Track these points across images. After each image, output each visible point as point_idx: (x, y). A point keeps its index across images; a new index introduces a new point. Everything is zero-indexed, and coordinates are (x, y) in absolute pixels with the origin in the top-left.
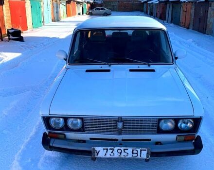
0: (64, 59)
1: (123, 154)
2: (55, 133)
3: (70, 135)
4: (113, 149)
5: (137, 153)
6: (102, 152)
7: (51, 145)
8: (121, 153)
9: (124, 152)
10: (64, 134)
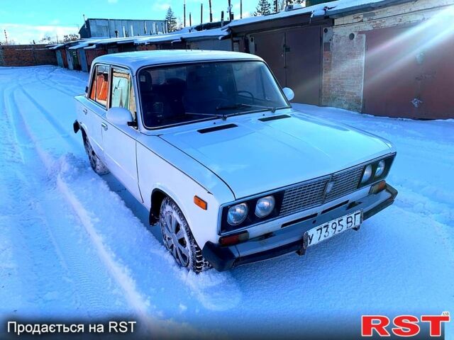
0: (130, 124)
1: (339, 228)
2: (231, 235)
3: (255, 230)
4: (327, 226)
5: (351, 222)
6: (316, 235)
7: (237, 255)
8: (335, 228)
9: (339, 225)
10: (246, 232)
